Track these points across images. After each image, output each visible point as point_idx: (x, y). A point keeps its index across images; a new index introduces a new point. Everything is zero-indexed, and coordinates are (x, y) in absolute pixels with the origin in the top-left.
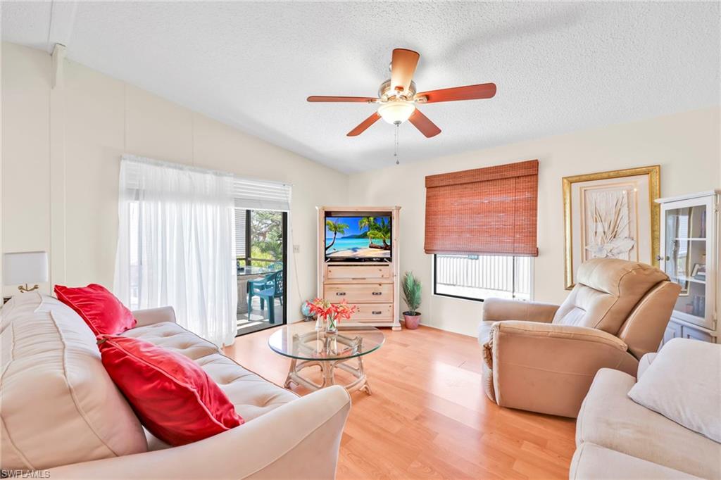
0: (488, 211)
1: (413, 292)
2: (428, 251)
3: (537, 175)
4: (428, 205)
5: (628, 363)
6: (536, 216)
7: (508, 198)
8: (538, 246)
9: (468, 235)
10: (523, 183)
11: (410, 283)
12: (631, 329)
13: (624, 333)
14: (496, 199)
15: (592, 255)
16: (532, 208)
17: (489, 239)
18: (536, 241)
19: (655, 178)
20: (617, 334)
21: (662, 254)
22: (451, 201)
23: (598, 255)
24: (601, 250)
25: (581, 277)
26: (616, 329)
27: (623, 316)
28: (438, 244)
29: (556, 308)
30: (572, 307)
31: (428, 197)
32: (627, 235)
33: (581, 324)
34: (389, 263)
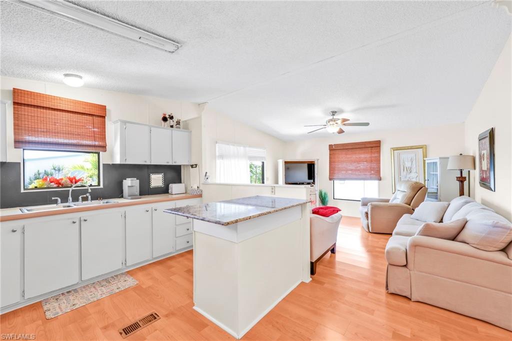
0: (359, 161)
1: (325, 198)
2: (330, 179)
3: (380, 146)
4: (330, 158)
5: (411, 212)
6: (380, 163)
7: (368, 156)
8: (381, 176)
9: (350, 172)
10: (374, 150)
11: (323, 194)
12: (414, 203)
13: (411, 205)
14: (363, 156)
15: (402, 179)
16: (378, 161)
17: (360, 173)
18: (380, 174)
19: (424, 150)
20: (410, 205)
21: (426, 179)
22: (341, 156)
23: (405, 179)
24: (406, 177)
25: (398, 188)
26: (409, 203)
27: (411, 199)
28: (336, 176)
29: (390, 200)
30: (395, 198)
31: (330, 154)
32: (415, 171)
33: (398, 202)
34: (313, 185)
